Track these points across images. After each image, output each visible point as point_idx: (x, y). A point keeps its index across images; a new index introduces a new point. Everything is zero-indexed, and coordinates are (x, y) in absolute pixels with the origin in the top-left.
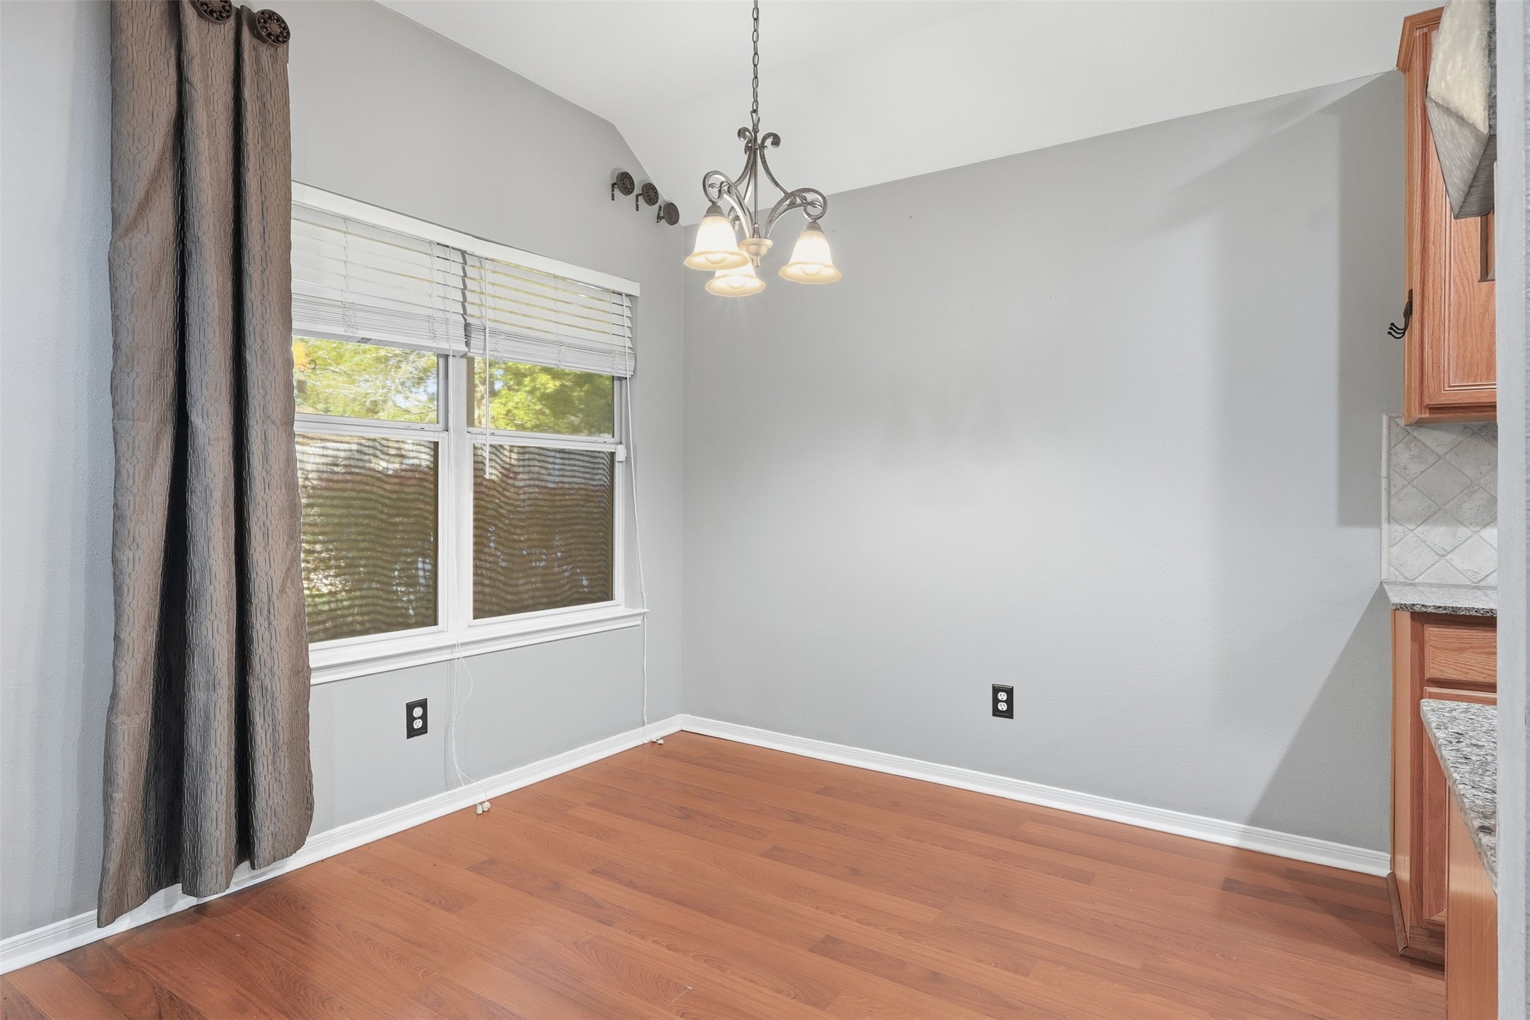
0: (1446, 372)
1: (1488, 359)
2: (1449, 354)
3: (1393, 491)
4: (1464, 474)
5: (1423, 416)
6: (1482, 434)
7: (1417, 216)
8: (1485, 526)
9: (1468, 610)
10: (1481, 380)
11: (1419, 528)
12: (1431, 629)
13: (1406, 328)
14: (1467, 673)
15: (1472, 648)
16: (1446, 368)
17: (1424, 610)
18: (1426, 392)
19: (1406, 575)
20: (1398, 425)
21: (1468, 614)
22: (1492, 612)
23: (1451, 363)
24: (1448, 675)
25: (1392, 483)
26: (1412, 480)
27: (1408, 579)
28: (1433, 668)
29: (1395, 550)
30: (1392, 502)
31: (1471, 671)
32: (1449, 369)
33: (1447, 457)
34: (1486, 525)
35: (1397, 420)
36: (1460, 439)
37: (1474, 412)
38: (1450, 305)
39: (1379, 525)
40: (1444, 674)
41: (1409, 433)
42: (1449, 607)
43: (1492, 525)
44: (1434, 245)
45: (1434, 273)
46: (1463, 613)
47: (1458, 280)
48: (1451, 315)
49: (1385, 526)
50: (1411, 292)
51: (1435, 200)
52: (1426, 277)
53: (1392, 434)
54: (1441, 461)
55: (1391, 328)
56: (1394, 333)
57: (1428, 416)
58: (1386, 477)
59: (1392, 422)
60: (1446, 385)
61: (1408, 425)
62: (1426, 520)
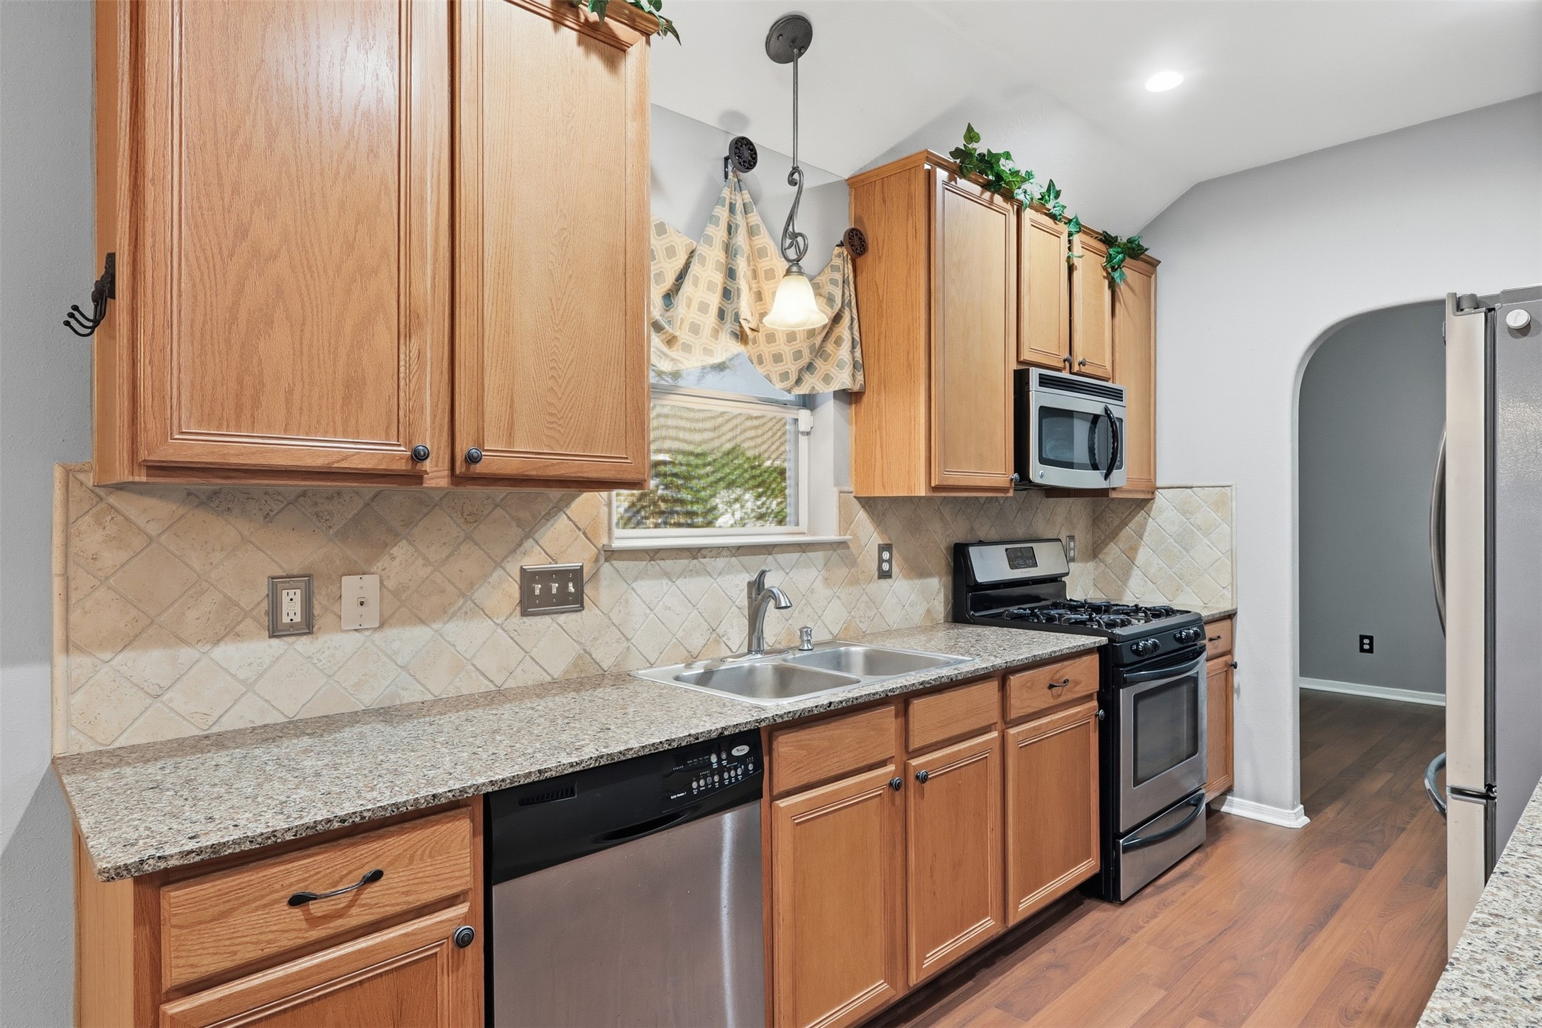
0: (174, 407)
1: (237, 396)
2: (179, 378)
3: (74, 597)
4: (187, 565)
5: (137, 479)
6: (213, 505)
7: (123, 125)
8: (217, 641)
9: (239, 844)
10: (228, 427)
11: (120, 657)
12: (172, 894)
13: (96, 322)
14: (235, 953)
15: (244, 904)
16: (175, 401)
17: (162, 865)
18: (142, 438)
19: (99, 740)
20: (82, 484)
21: (238, 850)
22: (275, 836)
23: (182, 394)
24: (203, 969)
25: (73, 585)
26: (107, 578)
27: (102, 744)
28: (178, 967)
29: (78, 699)
30: (75, 616)
31: (239, 948)
32: (179, 402)
33: (163, 537)
34: (219, 641)
35: (81, 476)
36: (181, 511)
37: (218, 477)
38: (180, 296)
39: (50, 659)
40: (196, 970)
41: (101, 499)
42: (207, 847)
43: (226, 639)
44: (153, 184)
45: (154, 235)
46: (230, 851)
47: (192, 257)
48: (182, 313)
49: (60, 659)
50: (111, 259)
51: (154, 108)
52: (141, 237)
53: (71, 499)
54: (154, 545)
55: (71, 315)
56: (73, 323)
57: (144, 479)
58: (62, 575)
59: (71, 476)
60: (175, 428)
61: (98, 486)
62: (130, 643)
